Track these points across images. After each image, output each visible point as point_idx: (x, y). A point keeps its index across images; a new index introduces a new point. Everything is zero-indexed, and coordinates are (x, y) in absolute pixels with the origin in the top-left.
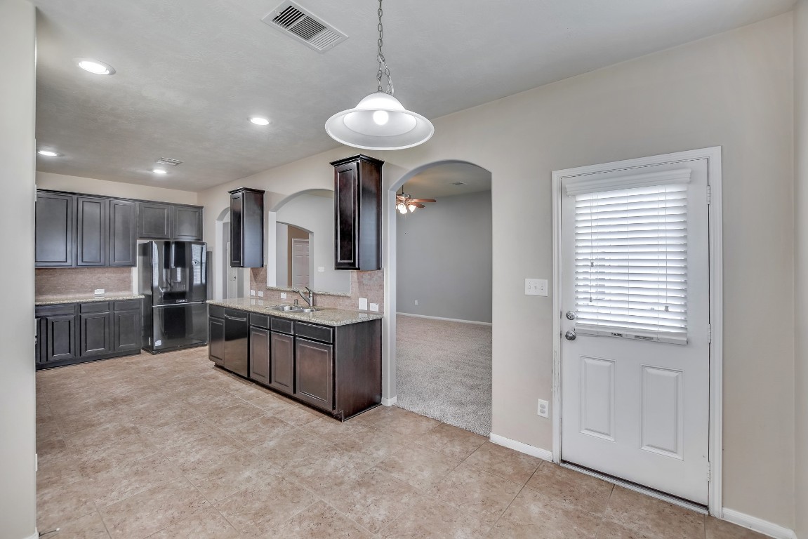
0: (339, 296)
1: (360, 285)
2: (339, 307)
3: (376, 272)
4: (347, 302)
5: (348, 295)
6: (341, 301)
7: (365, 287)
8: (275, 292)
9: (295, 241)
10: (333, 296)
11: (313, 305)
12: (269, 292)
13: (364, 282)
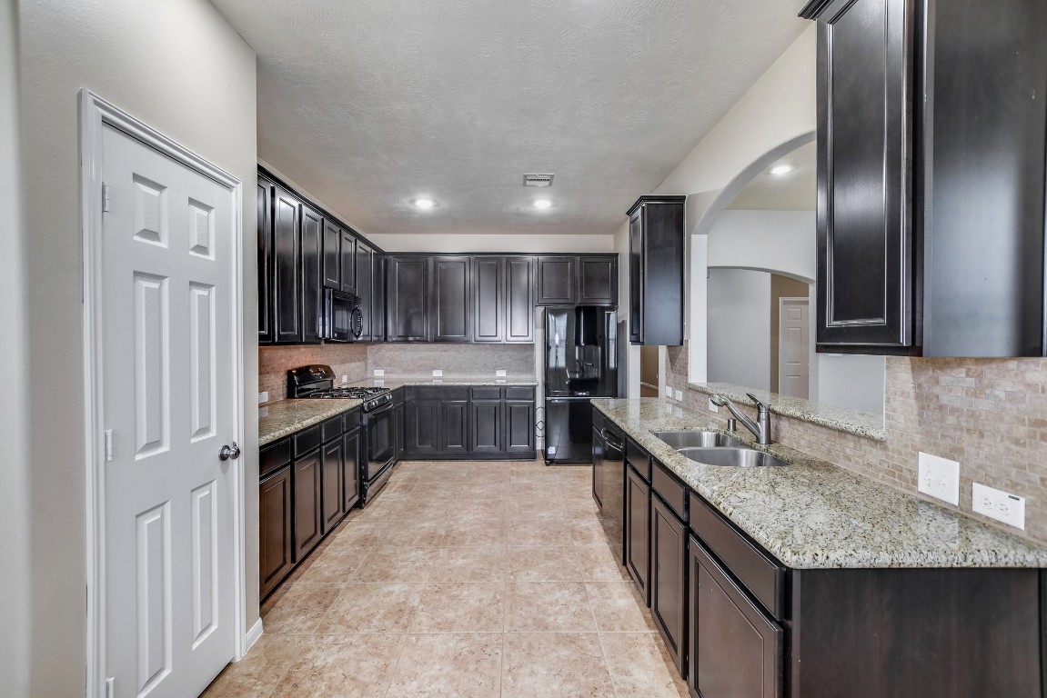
0: (843, 432)
1: (922, 408)
2: (842, 464)
3: (1013, 364)
4: (874, 455)
5: (877, 435)
6: (849, 447)
7: (951, 420)
8: (698, 396)
9: (785, 302)
10: (824, 426)
11: (769, 442)
12: (691, 394)
13: (944, 400)
